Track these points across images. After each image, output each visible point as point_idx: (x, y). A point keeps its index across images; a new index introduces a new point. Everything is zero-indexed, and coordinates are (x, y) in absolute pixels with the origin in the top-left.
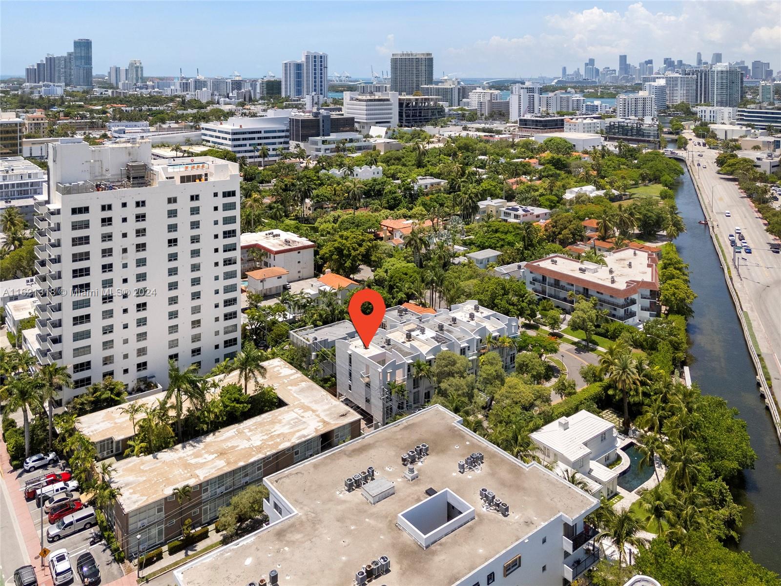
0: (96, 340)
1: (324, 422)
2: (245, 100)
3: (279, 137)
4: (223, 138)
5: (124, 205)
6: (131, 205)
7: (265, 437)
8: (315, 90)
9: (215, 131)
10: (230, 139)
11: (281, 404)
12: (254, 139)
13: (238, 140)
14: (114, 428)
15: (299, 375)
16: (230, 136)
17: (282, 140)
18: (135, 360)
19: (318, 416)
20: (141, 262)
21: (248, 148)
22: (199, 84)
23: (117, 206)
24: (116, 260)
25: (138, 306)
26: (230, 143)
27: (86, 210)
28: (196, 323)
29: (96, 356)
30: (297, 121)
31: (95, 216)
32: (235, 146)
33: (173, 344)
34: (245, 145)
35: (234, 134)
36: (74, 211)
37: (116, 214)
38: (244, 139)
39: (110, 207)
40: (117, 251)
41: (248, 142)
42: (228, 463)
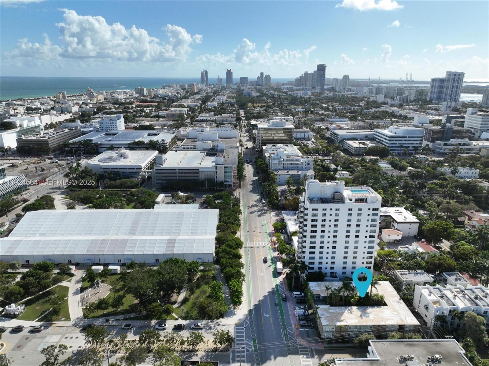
0: (317, 255)
1: (402, 320)
2: (403, 102)
3: (417, 140)
4: (385, 139)
5: (331, 209)
6: (334, 210)
7: (375, 317)
8: (451, 99)
9: (381, 134)
10: (388, 140)
11: (385, 304)
12: (402, 140)
13: (393, 140)
14: (321, 291)
15: (396, 293)
16: (388, 138)
17: (418, 142)
18: (329, 265)
19: (400, 316)
20: (336, 231)
21: (398, 145)
22: (379, 91)
23: (328, 210)
24: (326, 229)
25: (333, 247)
26: (388, 142)
27: (317, 210)
28: (355, 258)
29: (317, 261)
30: (430, 130)
31: (320, 213)
32: (390, 144)
33: (345, 263)
34: (396, 144)
35: (391, 137)
36: (313, 210)
37: (328, 212)
38: (396, 140)
39: (326, 210)
40: (327, 226)
41: (398, 142)
42: (359, 322)
